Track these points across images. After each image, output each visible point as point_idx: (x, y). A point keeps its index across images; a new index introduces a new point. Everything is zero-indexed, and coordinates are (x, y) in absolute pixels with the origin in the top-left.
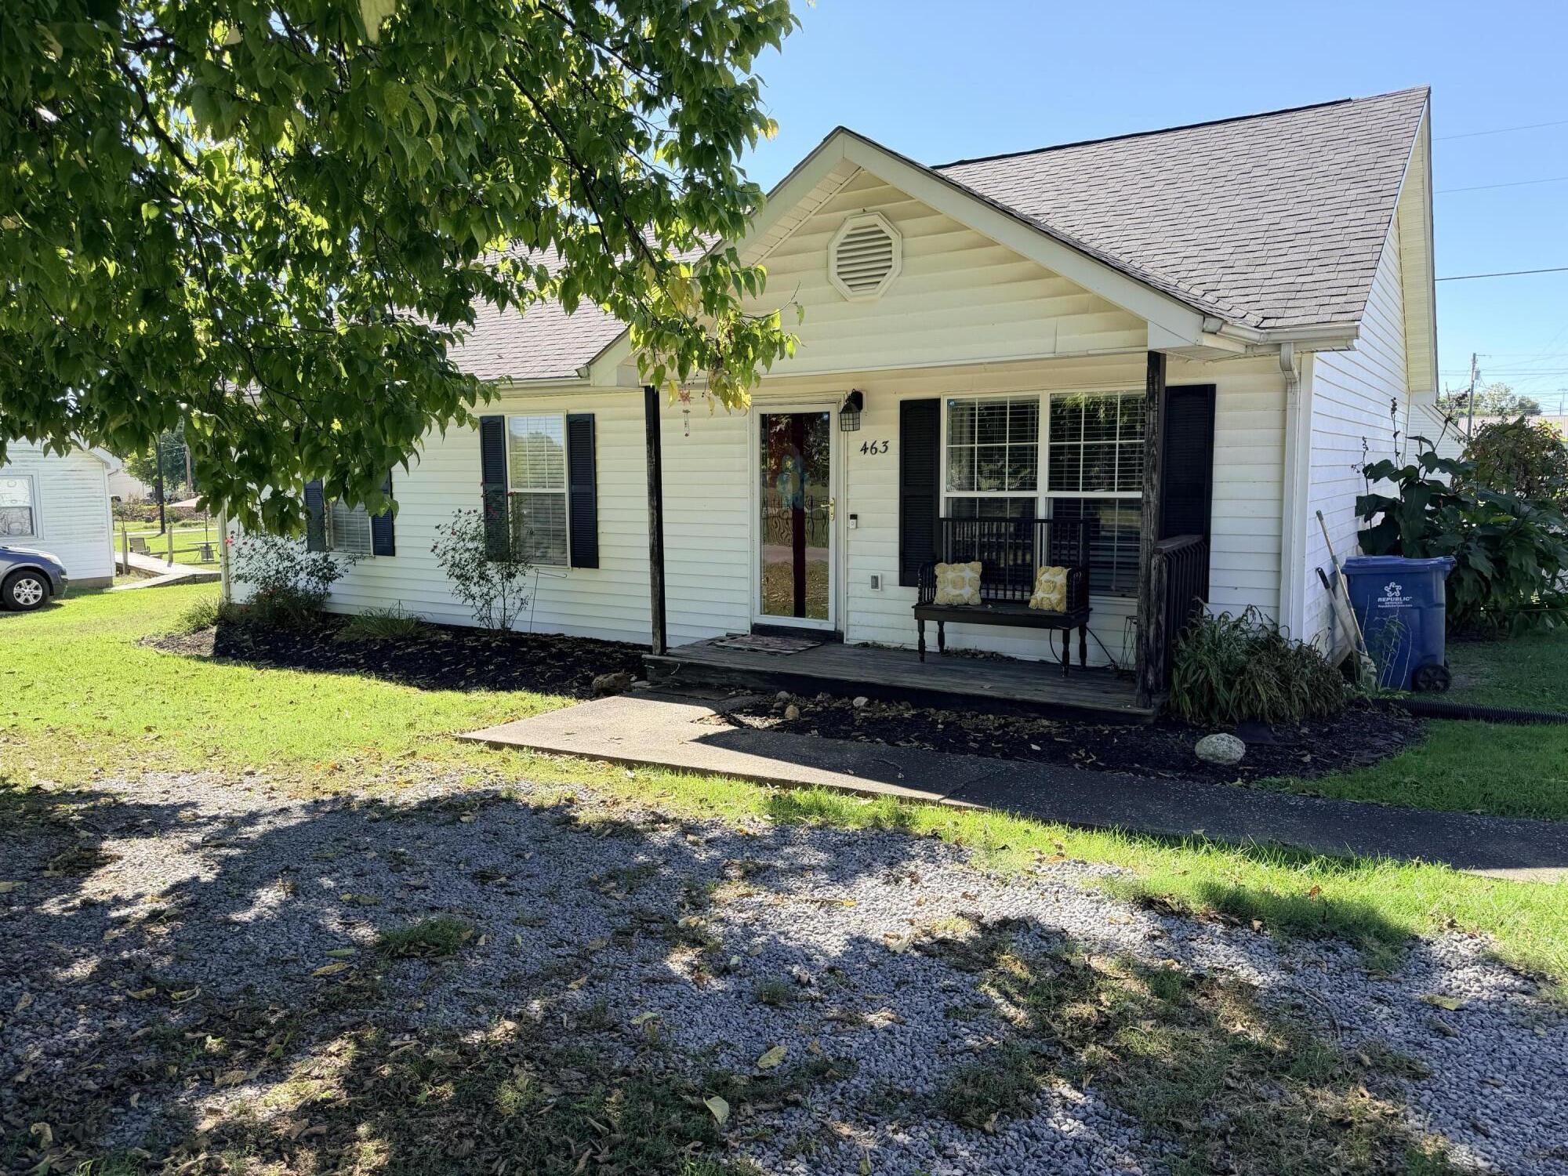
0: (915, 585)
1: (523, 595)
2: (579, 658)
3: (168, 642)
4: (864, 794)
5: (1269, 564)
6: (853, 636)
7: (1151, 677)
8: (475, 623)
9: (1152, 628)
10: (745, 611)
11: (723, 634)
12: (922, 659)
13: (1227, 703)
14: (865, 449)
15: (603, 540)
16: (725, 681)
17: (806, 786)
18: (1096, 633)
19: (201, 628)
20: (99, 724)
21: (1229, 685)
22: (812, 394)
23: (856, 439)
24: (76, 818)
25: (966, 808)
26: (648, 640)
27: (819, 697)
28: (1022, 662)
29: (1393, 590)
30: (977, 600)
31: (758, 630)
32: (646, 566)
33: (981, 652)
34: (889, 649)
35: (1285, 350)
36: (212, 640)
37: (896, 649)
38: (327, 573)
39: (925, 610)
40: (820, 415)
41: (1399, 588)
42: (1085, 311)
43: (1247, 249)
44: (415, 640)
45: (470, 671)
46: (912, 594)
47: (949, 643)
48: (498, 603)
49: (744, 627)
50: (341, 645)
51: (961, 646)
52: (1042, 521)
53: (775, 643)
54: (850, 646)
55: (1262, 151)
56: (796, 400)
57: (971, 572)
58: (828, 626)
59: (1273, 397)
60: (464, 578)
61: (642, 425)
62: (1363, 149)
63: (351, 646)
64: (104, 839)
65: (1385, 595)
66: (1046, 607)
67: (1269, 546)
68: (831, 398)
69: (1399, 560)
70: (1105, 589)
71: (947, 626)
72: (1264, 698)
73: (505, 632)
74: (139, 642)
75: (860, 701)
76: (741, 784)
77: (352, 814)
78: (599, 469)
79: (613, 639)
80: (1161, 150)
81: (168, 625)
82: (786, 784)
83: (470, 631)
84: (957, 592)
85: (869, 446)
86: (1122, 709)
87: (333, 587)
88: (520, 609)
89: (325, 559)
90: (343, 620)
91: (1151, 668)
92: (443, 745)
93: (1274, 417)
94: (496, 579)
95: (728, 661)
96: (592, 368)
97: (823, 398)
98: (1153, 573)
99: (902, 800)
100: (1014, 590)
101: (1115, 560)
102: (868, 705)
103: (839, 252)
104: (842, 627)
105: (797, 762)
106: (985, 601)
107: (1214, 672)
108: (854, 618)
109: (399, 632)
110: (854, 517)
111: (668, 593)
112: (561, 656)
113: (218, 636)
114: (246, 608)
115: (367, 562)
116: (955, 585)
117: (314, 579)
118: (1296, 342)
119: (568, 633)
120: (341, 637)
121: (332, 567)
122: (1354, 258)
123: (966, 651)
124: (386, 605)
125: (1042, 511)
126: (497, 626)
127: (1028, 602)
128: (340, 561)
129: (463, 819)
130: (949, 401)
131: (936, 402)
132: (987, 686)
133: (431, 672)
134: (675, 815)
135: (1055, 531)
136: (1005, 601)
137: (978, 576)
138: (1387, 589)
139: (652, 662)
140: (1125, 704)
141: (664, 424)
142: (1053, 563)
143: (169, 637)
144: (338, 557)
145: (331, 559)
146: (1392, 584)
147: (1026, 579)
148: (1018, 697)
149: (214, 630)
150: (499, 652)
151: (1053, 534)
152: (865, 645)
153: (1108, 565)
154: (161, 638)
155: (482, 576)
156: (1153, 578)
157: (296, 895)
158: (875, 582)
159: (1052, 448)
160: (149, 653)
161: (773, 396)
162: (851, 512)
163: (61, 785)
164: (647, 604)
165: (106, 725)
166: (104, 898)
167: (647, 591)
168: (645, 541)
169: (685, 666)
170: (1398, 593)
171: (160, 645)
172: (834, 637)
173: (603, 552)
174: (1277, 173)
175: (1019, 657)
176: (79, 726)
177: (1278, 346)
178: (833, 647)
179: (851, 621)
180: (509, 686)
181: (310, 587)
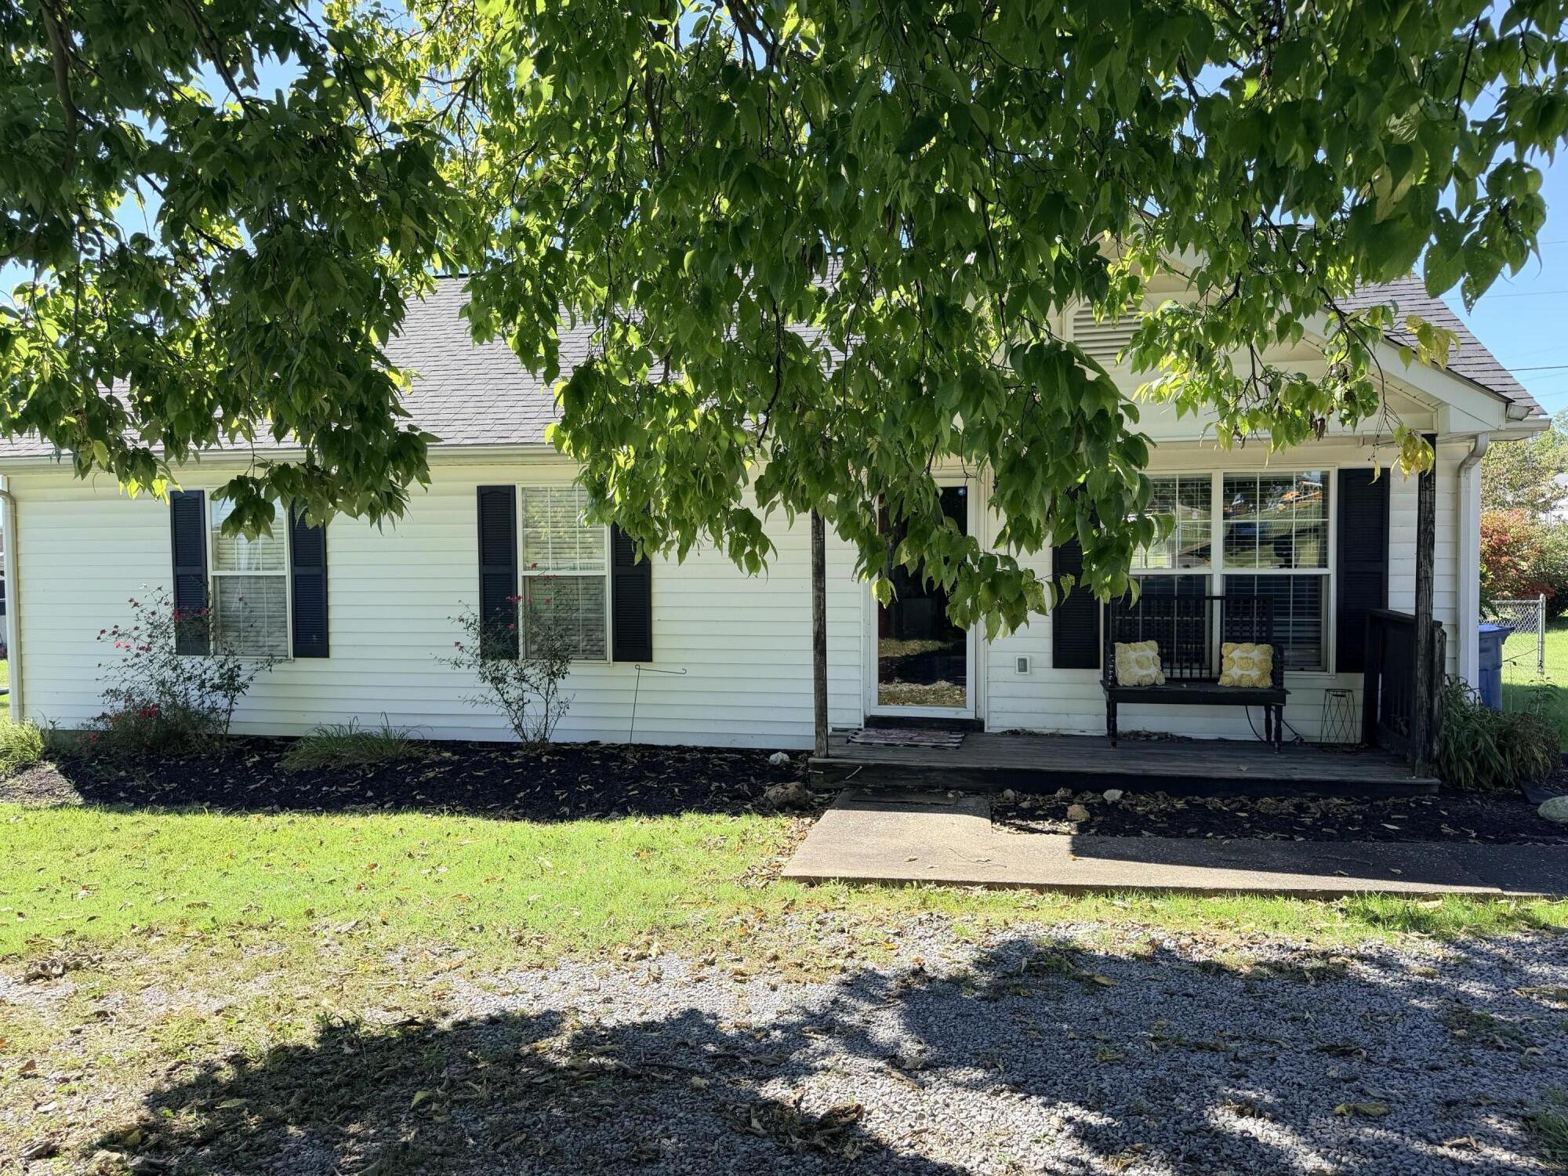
6: (996, 724)
7: (1436, 747)
10: (857, 703)
12: (1114, 745)
15: (658, 629)
19: (28, 766)
21: (1502, 749)
30: (1162, 680)
31: (873, 722)
33: (1156, 733)
34: (1043, 735)
36: (64, 781)
37: (1052, 735)
44: (422, 762)
45: (560, 794)
47: (1118, 726)
49: (858, 720)
51: (1127, 728)
53: (895, 735)
58: (967, 714)
66: (1245, 683)
68: (969, 472)
73: (544, 745)
84: (1144, 672)
86: (1408, 781)
87: (240, 701)
97: (961, 472)
101: (1291, 635)
104: (980, 716)
106: (1168, 680)
108: (995, 704)
113: (68, 774)
115: (284, 666)
116: (1139, 666)
121: (232, 675)
125: (1217, 588)
126: (533, 737)
127: (1217, 679)
128: (245, 666)
135: (1227, 608)
136: (1193, 680)
137: (1157, 655)
140: (1405, 775)
142: (1242, 640)
149: (54, 767)
151: (1227, 611)
152: (1014, 733)
158: (1023, 665)
159: (1225, 526)
172: (975, 726)
173: (658, 643)
175: (1194, 736)
178: (973, 737)
179: (992, 708)
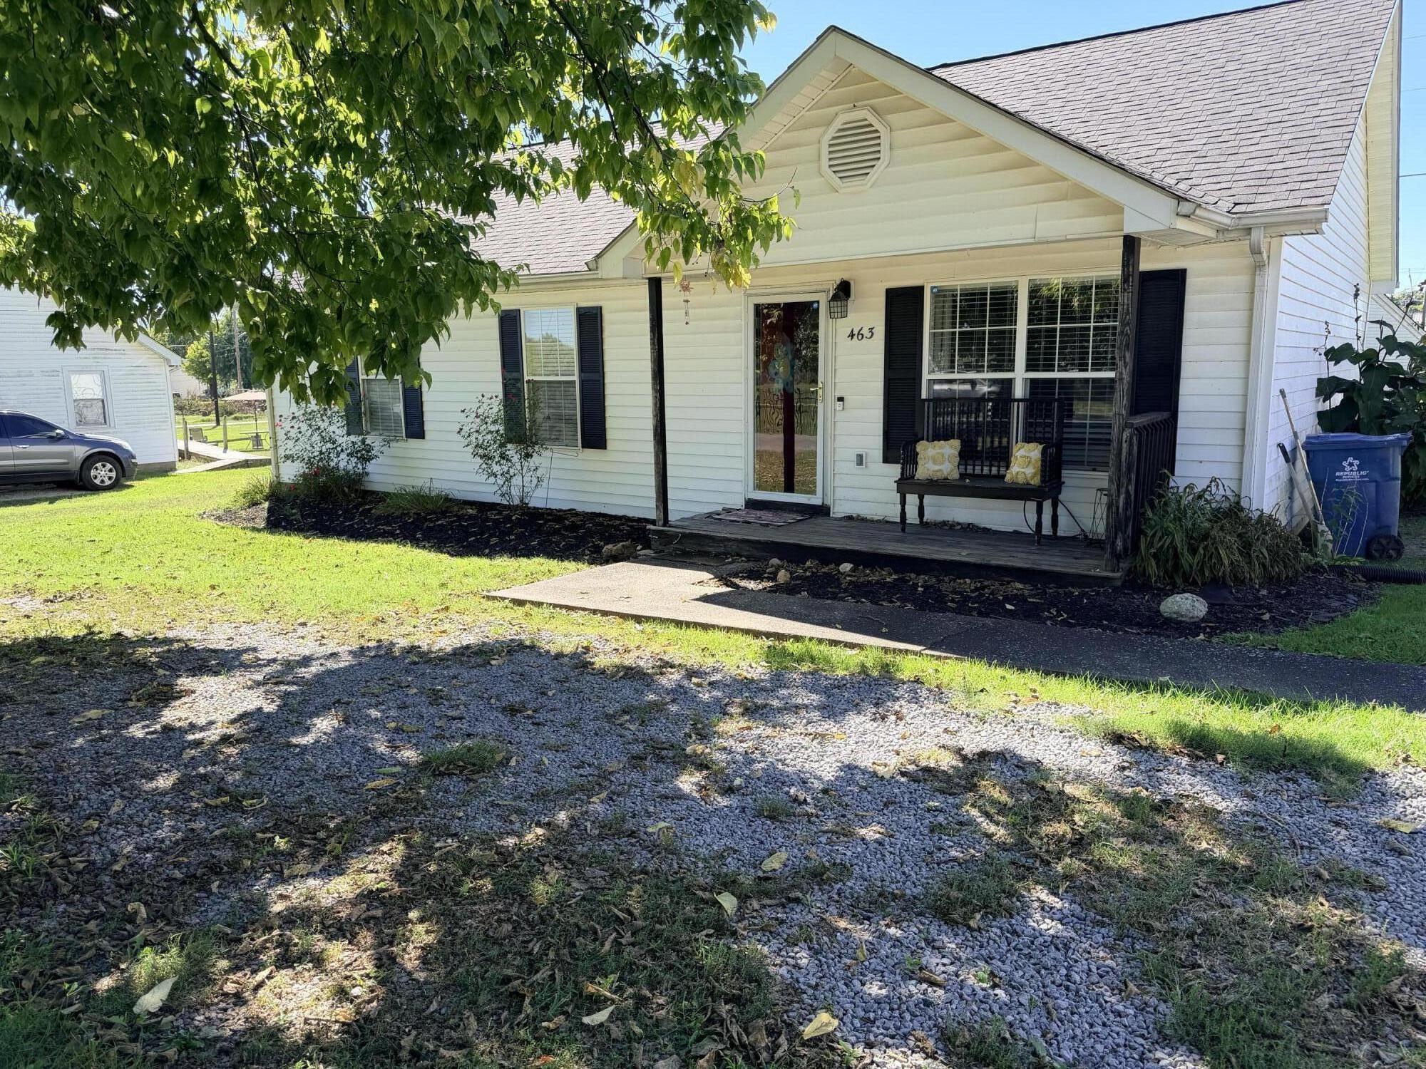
0: (896, 462)
1: (539, 473)
2: (589, 530)
3: (227, 516)
4: (852, 646)
5: (1233, 439)
6: (839, 510)
7: (1119, 543)
8: (497, 499)
9: (1122, 497)
10: (739, 488)
11: (720, 509)
12: (903, 530)
13: (1191, 567)
14: (852, 335)
15: (610, 424)
16: (722, 550)
17: (798, 638)
18: (1070, 506)
19: (254, 504)
20: (170, 583)
21: (1193, 551)
22: (802, 284)
23: (844, 326)
24: (154, 659)
25: (946, 658)
26: (652, 515)
27: (808, 564)
28: (995, 532)
29: (1351, 464)
30: (956, 475)
31: (752, 504)
32: (650, 447)
33: (959, 524)
34: (872, 521)
35: (1255, 234)
36: (265, 514)
37: (879, 521)
38: (365, 455)
39: (906, 484)
40: (813, 302)
41: (1357, 462)
42: (1064, 197)
43: (1220, 139)
44: (443, 514)
45: (494, 541)
46: (895, 470)
47: (928, 516)
48: (517, 481)
49: (739, 502)
50: (379, 518)
51: (940, 518)
52: (1018, 400)
53: (767, 516)
54: (836, 519)
55: (1235, 46)
56: (789, 290)
57: (950, 448)
58: (816, 500)
59: (1244, 279)
60: (487, 457)
61: (646, 315)
62: (1334, 42)
63: (388, 519)
64: (179, 676)
65: (1343, 469)
66: (1021, 480)
67: (1235, 422)
68: (819, 288)
69: (1357, 437)
70: (1078, 464)
71: (927, 499)
72: (1226, 562)
73: (524, 508)
74: (201, 516)
75: (846, 567)
76: (739, 636)
77: (394, 658)
78: (606, 358)
79: (620, 512)
80: (1137, 48)
81: (225, 502)
82: (781, 637)
83: (492, 506)
84: (937, 468)
85: (856, 332)
86: (1092, 573)
87: (370, 467)
88: (537, 486)
89: (363, 442)
90: (381, 497)
91: (1120, 535)
92: (473, 602)
93: (1241, 300)
94: (516, 459)
95: (725, 532)
96: (600, 261)
97: (814, 288)
98: (1125, 445)
99: (886, 650)
100: (991, 466)
101: (1087, 436)
102: (853, 570)
103: (831, 146)
104: (828, 502)
105: (789, 618)
106: (963, 476)
107: (1179, 539)
108: (840, 493)
109: (430, 507)
110: (841, 399)
111: (670, 471)
112: (574, 527)
113: (269, 510)
114: (293, 487)
115: (400, 444)
116: (935, 462)
117: (354, 460)
118: (1266, 226)
119: (580, 508)
120: (379, 510)
121: (368, 449)
122: (1324, 146)
123: (944, 523)
124: (418, 483)
125: (1019, 391)
126: (517, 502)
127: (1004, 476)
128: (377, 444)
129: (493, 662)
130: (932, 288)
131: (921, 289)
132: (964, 553)
133: (459, 541)
134: (680, 661)
135: (1032, 410)
136: (981, 476)
137: (957, 453)
138: (1345, 464)
139: (656, 532)
140: (1095, 568)
141: (666, 314)
142: (1028, 440)
143: (228, 511)
144: (374, 440)
145: (368, 442)
146: (1350, 459)
147: (1004, 456)
148: (994, 562)
149: (266, 505)
150: (519, 523)
151: (1029, 413)
152: (850, 518)
153: (1081, 442)
154: (221, 512)
155: (503, 456)
156: (1124, 451)
157: (347, 723)
158: (860, 460)
159: (1029, 331)
160: (210, 524)
161: (766, 287)
162: (838, 394)
163: (139, 633)
164: (651, 481)
165: (176, 584)
166: (181, 724)
167: (651, 469)
168: (649, 424)
169: (685, 536)
170: (1355, 468)
171: (219, 518)
172: (822, 511)
173: (611, 435)
174: (1250, 67)
175: (994, 528)
176: (153, 585)
177: (1248, 230)
178: (820, 520)
179: (838, 495)
180: (528, 553)
181: (350, 467)
